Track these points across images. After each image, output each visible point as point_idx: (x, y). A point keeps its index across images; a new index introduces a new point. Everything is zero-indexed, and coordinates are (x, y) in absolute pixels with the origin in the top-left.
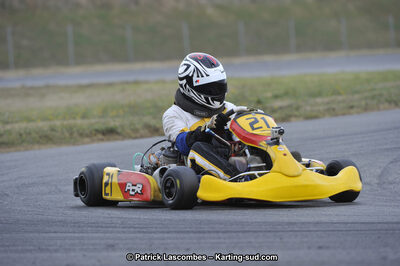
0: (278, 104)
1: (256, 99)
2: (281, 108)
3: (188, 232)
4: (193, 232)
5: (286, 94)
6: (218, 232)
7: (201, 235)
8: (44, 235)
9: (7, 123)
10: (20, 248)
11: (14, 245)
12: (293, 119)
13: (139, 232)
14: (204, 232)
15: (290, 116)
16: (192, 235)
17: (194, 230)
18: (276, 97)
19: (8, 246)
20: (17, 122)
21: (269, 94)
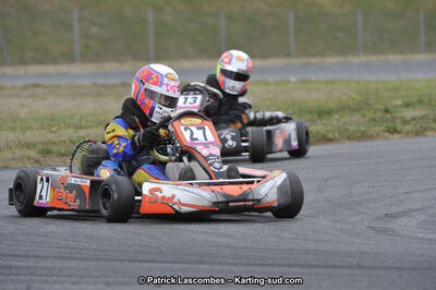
0: (409, 114)
1: (383, 107)
2: (414, 119)
3: (314, 267)
4: (320, 266)
5: (420, 102)
6: (350, 267)
7: (331, 270)
8: (137, 264)
9: (79, 127)
10: (112, 280)
11: (103, 276)
12: (429, 133)
13: (255, 265)
14: (334, 267)
15: (426, 129)
16: (320, 270)
17: (321, 263)
18: (407, 105)
19: (98, 277)
20: (91, 127)
21: (399, 102)
